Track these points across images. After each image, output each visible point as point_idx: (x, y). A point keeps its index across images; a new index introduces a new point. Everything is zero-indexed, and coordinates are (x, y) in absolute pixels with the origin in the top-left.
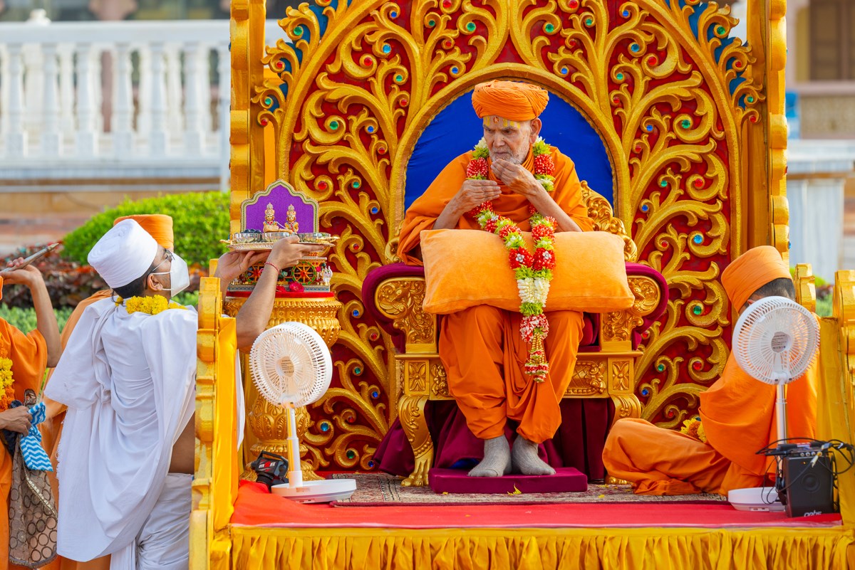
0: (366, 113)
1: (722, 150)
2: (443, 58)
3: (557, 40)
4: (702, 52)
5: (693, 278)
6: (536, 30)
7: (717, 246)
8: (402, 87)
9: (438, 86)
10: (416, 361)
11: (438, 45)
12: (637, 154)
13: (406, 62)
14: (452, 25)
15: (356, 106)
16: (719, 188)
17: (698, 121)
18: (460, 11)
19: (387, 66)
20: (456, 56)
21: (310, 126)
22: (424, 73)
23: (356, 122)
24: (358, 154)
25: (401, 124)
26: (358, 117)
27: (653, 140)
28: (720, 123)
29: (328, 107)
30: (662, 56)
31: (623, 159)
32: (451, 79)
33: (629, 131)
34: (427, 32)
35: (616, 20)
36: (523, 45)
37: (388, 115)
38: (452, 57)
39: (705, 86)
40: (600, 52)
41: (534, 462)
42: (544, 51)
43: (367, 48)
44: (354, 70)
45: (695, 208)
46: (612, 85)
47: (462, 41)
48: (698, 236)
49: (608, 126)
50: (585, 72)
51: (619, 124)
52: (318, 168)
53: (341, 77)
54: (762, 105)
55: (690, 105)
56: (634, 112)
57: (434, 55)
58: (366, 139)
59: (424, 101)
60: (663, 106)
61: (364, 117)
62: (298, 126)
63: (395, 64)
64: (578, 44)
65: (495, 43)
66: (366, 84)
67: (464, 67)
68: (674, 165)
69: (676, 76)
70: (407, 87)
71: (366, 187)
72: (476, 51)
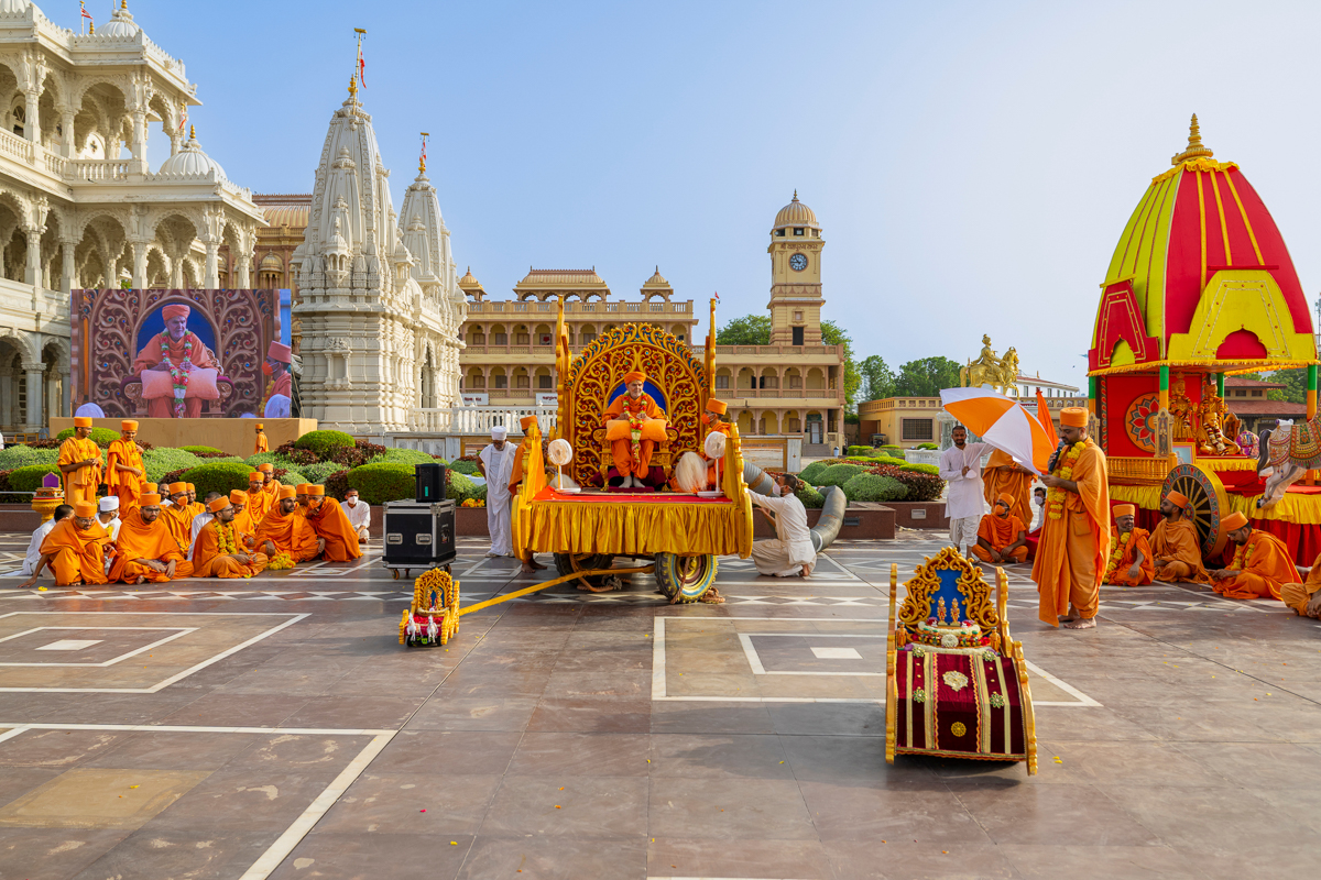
0: (597, 387)
1: (697, 399)
3: (651, 367)
4: (691, 371)
5: (688, 434)
6: (645, 364)
7: (695, 426)
9: (617, 380)
10: (605, 454)
11: (617, 368)
12: (673, 399)
13: (608, 373)
14: (621, 363)
15: (594, 385)
16: (696, 409)
17: (690, 391)
18: (624, 359)
21: (581, 390)
22: (613, 376)
23: (594, 390)
24: (595, 399)
25: (607, 390)
26: (595, 388)
27: (677, 396)
28: (696, 391)
29: (586, 385)
30: (680, 372)
31: (669, 401)
33: (671, 393)
34: (614, 364)
35: (667, 362)
36: (641, 367)
37: (603, 388)
39: (692, 381)
40: (663, 371)
41: (638, 484)
42: (647, 370)
43: (597, 369)
44: (594, 376)
45: (689, 415)
46: (666, 380)
47: (624, 367)
48: (690, 423)
49: (665, 392)
50: (658, 376)
51: (668, 391)
52: (583, 402)
53: (590, 377)
54: (708, 386)
55: (688, 386)
56: (672, 388)
57: (616, 371)
58: (597, 395)
59: (613, 384)
60: (680, 386)
62: (578, 390)
63: (605, 373)
64: (656, 368)
65: (634, 367)
66: (596, 379)
68: (683, 403)
69: (684, 378)
70: (608, 380)
71: (597, 408)
72: (627, 370)
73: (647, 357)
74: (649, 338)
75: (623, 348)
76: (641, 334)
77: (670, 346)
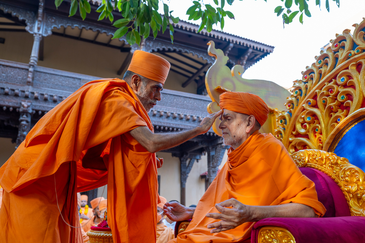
2: (333, 116)
13: (319, 122)
18: (338, 92)
19: (312, 126)
20: (340, 113)
38: (337, 114)
44: (302, 131)
63: (315, 124)
66: (306, 136)
70: (321, 133)
72: (348, 108)
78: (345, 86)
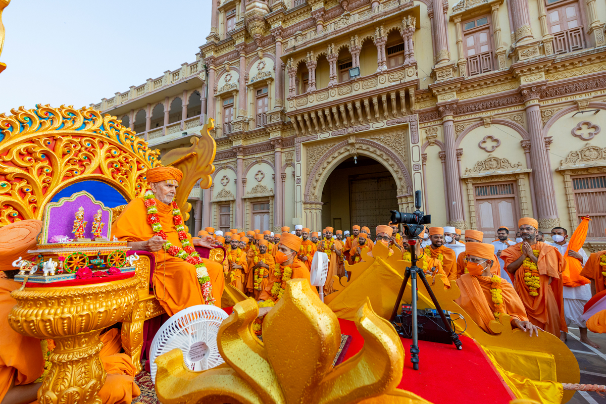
0: (26, 182)
2: (71, 167)
3: (118, 170)
6: (111, 165)
8: (47, 174)
9: (66, 177)
11: (68, 162)
13: (52, 164)
14: (76, 155)
15: (19, 178)
18: (80, 151)
19: (40, 164)
20: (77, 167)
22: (61, 170)
23: (19, 185)
24: (17, 200)
25: (45, 189)
26: (20, 184)
32: (73, 176)
34: (64, 155)
36: (105, 167)
37: (40, 185)
38: (74, 167)
42: (113, 172)
43: (30, 154)
44: (20, 162)
47: (80, 161)
50: (127, 182)
53: (12, 163)
57: (66, 164)
58: (22, 193)
59: (59, 182)
61: (24, 184)
63: (46, 163)
65: (94, 165)
66: (27, 169)
67: (80, 172)
70: (51, 174)
71: (21, 216)
73: (113, 157)
74: (118, 135)
75: (82, 136)
76: (108, 128)
77: (141, 151)
78: (86, 149)
